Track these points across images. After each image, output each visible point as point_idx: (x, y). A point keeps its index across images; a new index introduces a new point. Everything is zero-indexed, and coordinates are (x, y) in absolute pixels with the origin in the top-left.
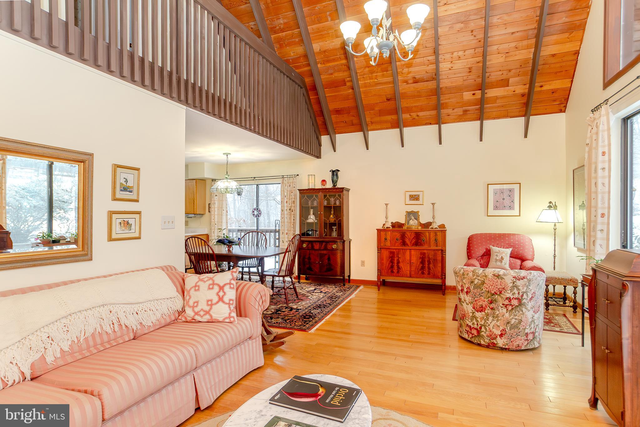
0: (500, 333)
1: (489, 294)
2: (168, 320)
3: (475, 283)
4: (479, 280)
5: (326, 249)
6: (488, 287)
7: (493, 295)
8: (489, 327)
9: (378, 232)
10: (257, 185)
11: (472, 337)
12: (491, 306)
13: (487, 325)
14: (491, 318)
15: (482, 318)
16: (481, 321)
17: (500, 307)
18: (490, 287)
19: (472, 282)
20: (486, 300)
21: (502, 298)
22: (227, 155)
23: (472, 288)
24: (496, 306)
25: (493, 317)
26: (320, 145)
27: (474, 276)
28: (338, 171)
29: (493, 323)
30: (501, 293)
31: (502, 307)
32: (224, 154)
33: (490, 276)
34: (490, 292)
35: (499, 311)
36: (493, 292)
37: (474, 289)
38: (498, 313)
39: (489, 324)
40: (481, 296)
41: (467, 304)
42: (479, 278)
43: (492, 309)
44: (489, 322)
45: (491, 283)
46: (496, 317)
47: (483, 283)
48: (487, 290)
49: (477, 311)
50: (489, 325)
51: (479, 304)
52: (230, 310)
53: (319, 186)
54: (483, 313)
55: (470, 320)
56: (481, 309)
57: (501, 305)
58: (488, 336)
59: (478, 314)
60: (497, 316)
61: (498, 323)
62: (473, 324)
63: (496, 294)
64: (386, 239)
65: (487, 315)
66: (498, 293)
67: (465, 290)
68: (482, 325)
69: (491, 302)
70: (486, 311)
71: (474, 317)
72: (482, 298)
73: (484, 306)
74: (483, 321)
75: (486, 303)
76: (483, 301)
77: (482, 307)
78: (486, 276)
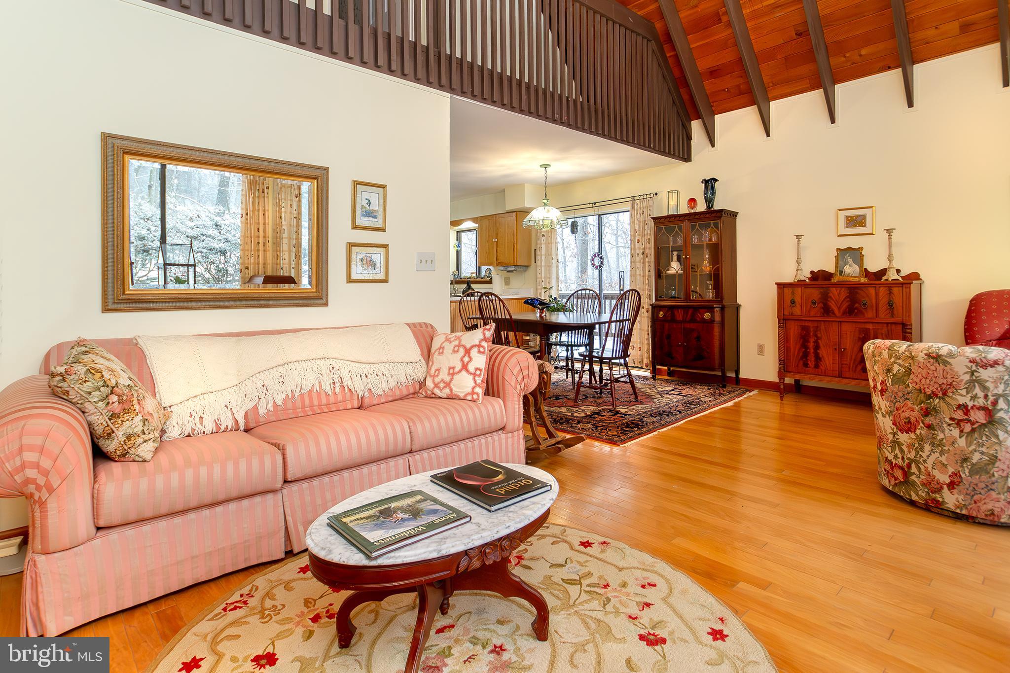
0: (948, 481)
1: (922, 396)
2: (405, 392)
3: (894, 372)
4: (900, 365)
5: (693, 320)
6: (918, 380)
7: (929, 397)
8: (926, 465)
9: (778, 288)
10: (599, 215)
11: (896, 484)
12: (928, 420)
13: (921, 460)
14: (927, 448)
15: (911, 446)
16: (909, 452)
17: (945, 425)
18: (923, 381)
19: (889, 370)
20: (917, 408)
21: (948, 404)
22: (546, 168)
23: (889, 383)
24: (938, 421)
25: (933, 444)
26: (689, 138)
27: (890, 357)
28: (716, 180)
29: (934, 457)
30: (945, 393)
31: (949, 425)
32: (541, 166)
33: (921, 357)
34: (923, 391)
35: (943, 432)
36: (929, 392)
37: (892, 385)
38: (941, 436)
39: (926, 458)
40: (907, 399)
41: (884, 416)
42: (900, 361)
43: (929, 427)
44: (924, 455)
45: (924, 373)
46: (937, 445)
47: (909, 372)
48: (917, 387)
49: (902, 431)
50: (925, 461)
51: (903, 415)
52: (475, 383)
53: (684, 209)
54: (912, 435)
55: (889, 449)
56: (908, 427)
57: (947, 420)
58: (924, 484)
59: (903, 437)
60: (941, 444)
61: (943, 459)
62: (896, 457)
63: (936, 395)
64: (793, 302)
65: (920, 439)
66: (940, 394)
67: (879, 387)
68: (911, 461)
69: (927, 413)
70: (918, 432)
71: (896, 443)
72: (909, 403)
73: (913, 420)
74: (913, 453)
75: (916, 414)
76: (913, 412)
77: (909, 422)
78: (912, 358)
